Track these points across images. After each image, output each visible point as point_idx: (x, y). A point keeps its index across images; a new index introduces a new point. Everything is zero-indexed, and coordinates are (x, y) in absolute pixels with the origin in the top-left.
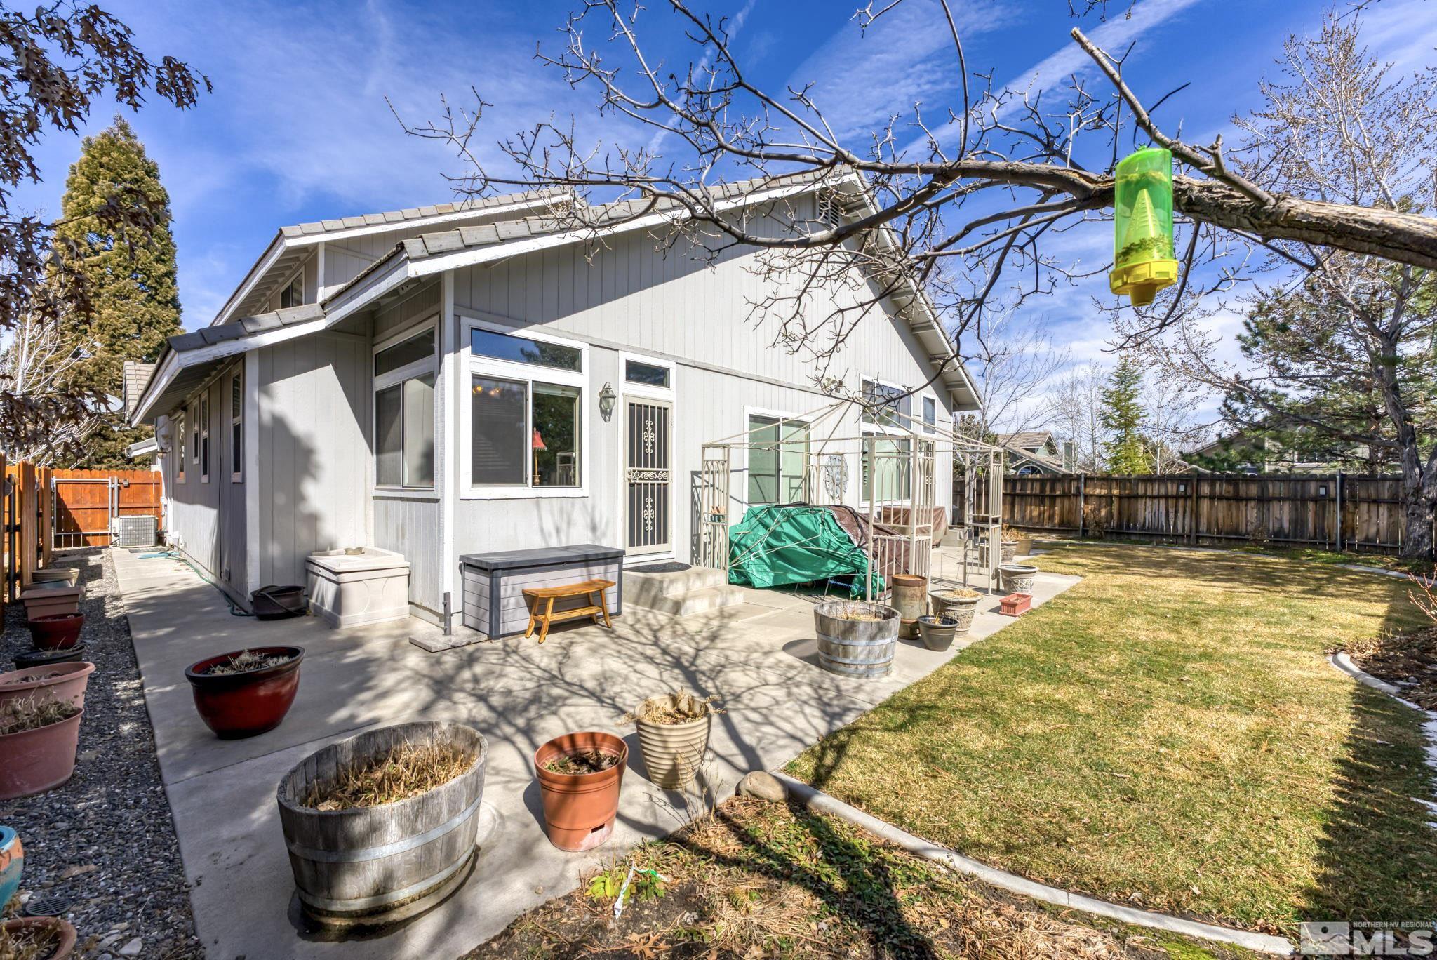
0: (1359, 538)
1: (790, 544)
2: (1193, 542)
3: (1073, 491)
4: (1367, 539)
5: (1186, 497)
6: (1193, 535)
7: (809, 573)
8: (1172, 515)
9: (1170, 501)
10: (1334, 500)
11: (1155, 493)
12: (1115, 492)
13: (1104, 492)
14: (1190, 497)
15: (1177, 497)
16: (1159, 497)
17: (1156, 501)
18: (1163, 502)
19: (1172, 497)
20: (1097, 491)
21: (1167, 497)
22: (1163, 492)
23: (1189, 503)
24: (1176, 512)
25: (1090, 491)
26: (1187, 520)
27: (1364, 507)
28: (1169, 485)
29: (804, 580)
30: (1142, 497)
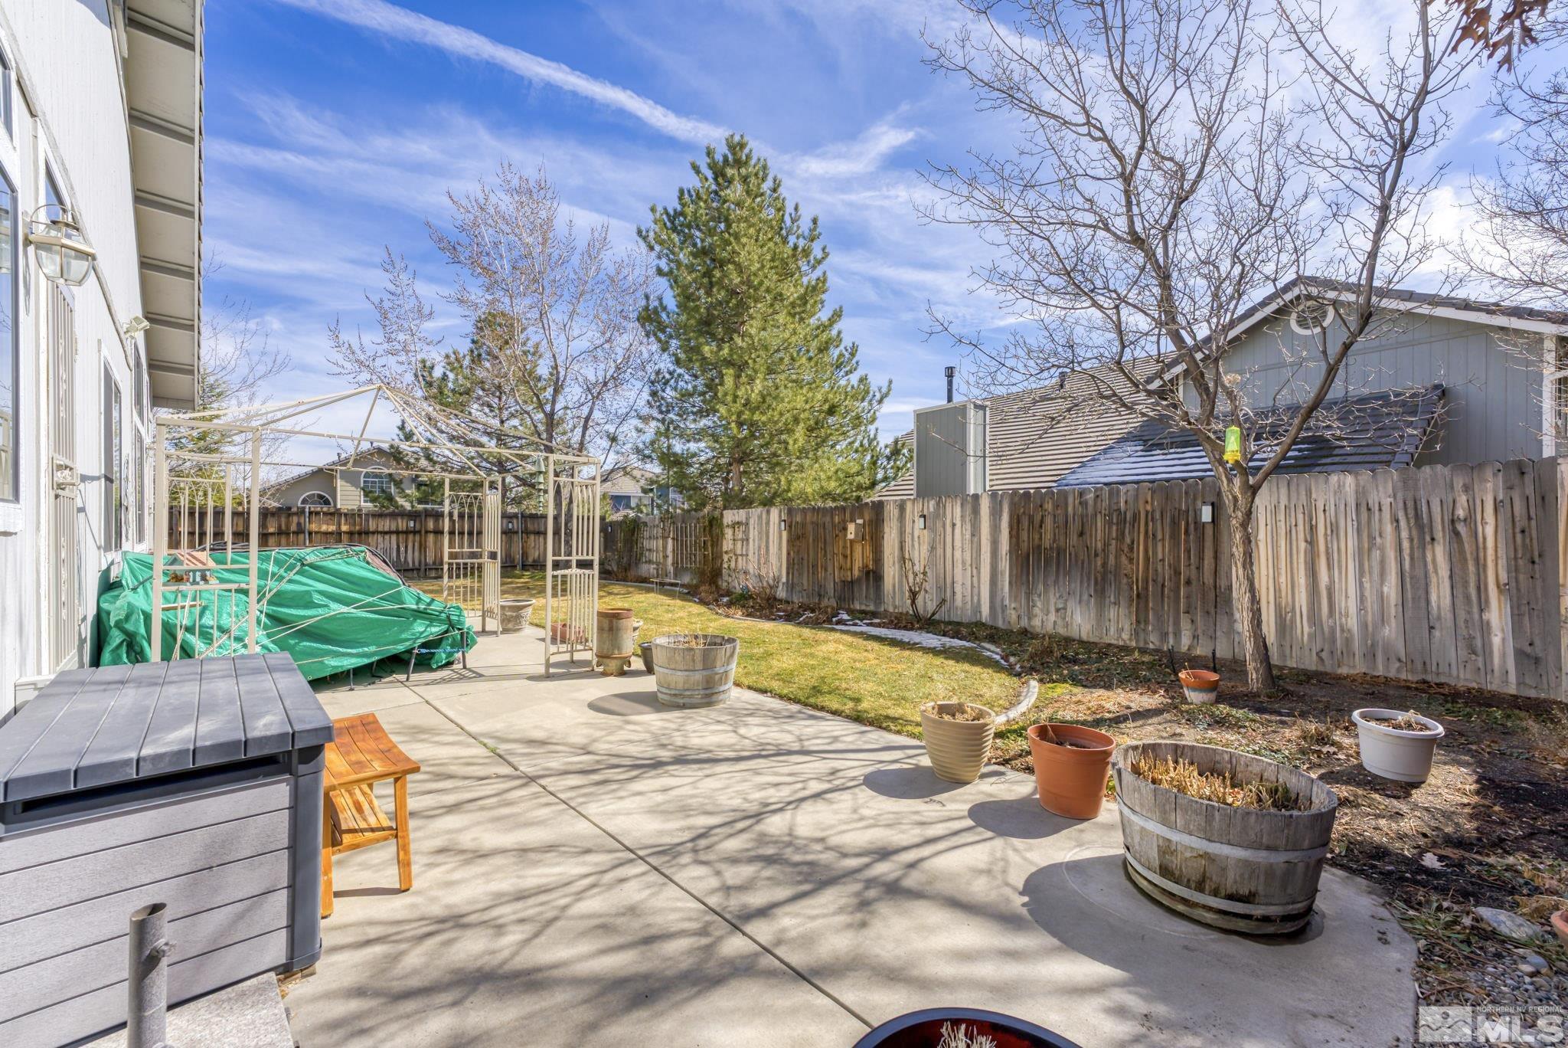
0: (530, 560)
1: (337, 608)
2: (422, 573)
3: (293, 527)
4: (534, 561)
5: (414, 532)
6: (423, 568)
7: (373, 649)
8: (402, 549)
9: (401, 536)
10: (517, 532)
11: (386, 529)
12: (344, 528)
13: (332, 528)
14: (419, 532)
15: (407, 532)
16: (390, 532)
17: (387, 537)
18: (394, 537)
19: (402, 532)
20: (324, 528)
21: (397, 532)
22: (393, 528)
23: (417, 538)
24: (406, 547)
25: (314, 527)
26: (417, 554)
27: (532, 537)
28: (400, 521)
29: (366, 661)
30: (373, 533)
